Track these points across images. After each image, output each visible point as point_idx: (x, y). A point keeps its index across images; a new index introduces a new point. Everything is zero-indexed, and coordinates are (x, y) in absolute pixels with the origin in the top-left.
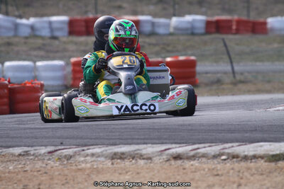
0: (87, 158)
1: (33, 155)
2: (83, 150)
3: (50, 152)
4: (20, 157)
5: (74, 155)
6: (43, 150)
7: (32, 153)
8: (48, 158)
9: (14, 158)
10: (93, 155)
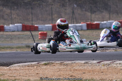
0: (117, 65)
1: (91, 63)
2: (113, 62)
3: (98, 63)
4: (85, 64)
5: (111, 64)
6: (95, 62)
7: (90, 62)
8: (98, 65)
9: (82, 65)
10: (120, 64)
